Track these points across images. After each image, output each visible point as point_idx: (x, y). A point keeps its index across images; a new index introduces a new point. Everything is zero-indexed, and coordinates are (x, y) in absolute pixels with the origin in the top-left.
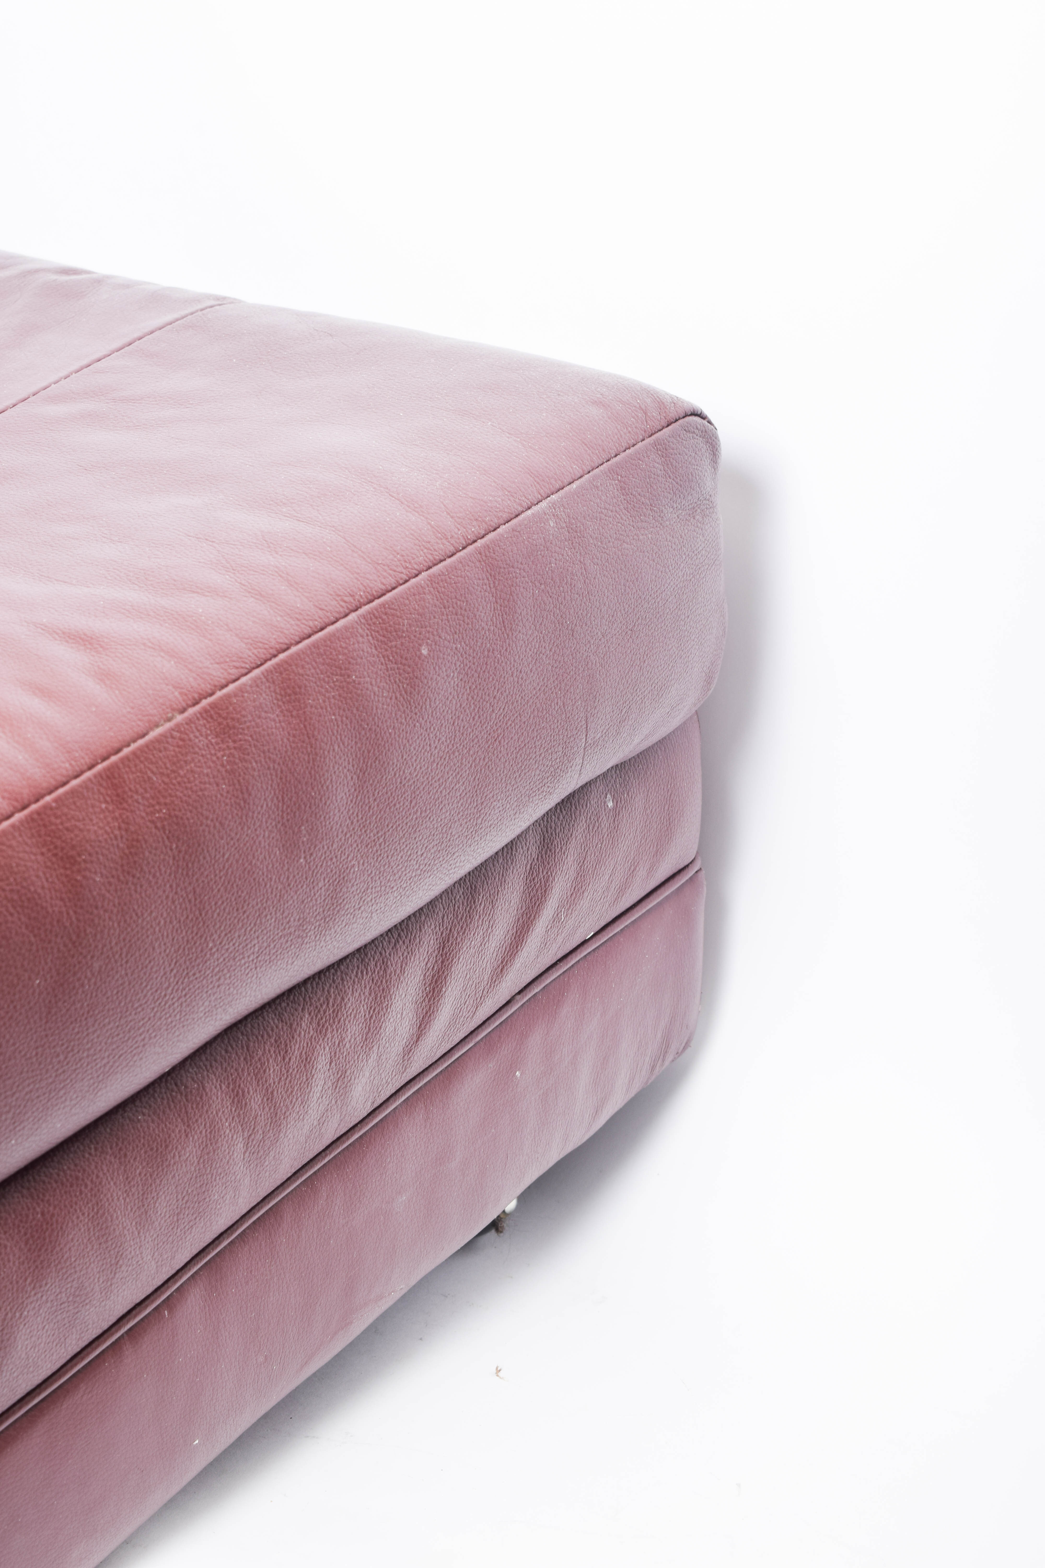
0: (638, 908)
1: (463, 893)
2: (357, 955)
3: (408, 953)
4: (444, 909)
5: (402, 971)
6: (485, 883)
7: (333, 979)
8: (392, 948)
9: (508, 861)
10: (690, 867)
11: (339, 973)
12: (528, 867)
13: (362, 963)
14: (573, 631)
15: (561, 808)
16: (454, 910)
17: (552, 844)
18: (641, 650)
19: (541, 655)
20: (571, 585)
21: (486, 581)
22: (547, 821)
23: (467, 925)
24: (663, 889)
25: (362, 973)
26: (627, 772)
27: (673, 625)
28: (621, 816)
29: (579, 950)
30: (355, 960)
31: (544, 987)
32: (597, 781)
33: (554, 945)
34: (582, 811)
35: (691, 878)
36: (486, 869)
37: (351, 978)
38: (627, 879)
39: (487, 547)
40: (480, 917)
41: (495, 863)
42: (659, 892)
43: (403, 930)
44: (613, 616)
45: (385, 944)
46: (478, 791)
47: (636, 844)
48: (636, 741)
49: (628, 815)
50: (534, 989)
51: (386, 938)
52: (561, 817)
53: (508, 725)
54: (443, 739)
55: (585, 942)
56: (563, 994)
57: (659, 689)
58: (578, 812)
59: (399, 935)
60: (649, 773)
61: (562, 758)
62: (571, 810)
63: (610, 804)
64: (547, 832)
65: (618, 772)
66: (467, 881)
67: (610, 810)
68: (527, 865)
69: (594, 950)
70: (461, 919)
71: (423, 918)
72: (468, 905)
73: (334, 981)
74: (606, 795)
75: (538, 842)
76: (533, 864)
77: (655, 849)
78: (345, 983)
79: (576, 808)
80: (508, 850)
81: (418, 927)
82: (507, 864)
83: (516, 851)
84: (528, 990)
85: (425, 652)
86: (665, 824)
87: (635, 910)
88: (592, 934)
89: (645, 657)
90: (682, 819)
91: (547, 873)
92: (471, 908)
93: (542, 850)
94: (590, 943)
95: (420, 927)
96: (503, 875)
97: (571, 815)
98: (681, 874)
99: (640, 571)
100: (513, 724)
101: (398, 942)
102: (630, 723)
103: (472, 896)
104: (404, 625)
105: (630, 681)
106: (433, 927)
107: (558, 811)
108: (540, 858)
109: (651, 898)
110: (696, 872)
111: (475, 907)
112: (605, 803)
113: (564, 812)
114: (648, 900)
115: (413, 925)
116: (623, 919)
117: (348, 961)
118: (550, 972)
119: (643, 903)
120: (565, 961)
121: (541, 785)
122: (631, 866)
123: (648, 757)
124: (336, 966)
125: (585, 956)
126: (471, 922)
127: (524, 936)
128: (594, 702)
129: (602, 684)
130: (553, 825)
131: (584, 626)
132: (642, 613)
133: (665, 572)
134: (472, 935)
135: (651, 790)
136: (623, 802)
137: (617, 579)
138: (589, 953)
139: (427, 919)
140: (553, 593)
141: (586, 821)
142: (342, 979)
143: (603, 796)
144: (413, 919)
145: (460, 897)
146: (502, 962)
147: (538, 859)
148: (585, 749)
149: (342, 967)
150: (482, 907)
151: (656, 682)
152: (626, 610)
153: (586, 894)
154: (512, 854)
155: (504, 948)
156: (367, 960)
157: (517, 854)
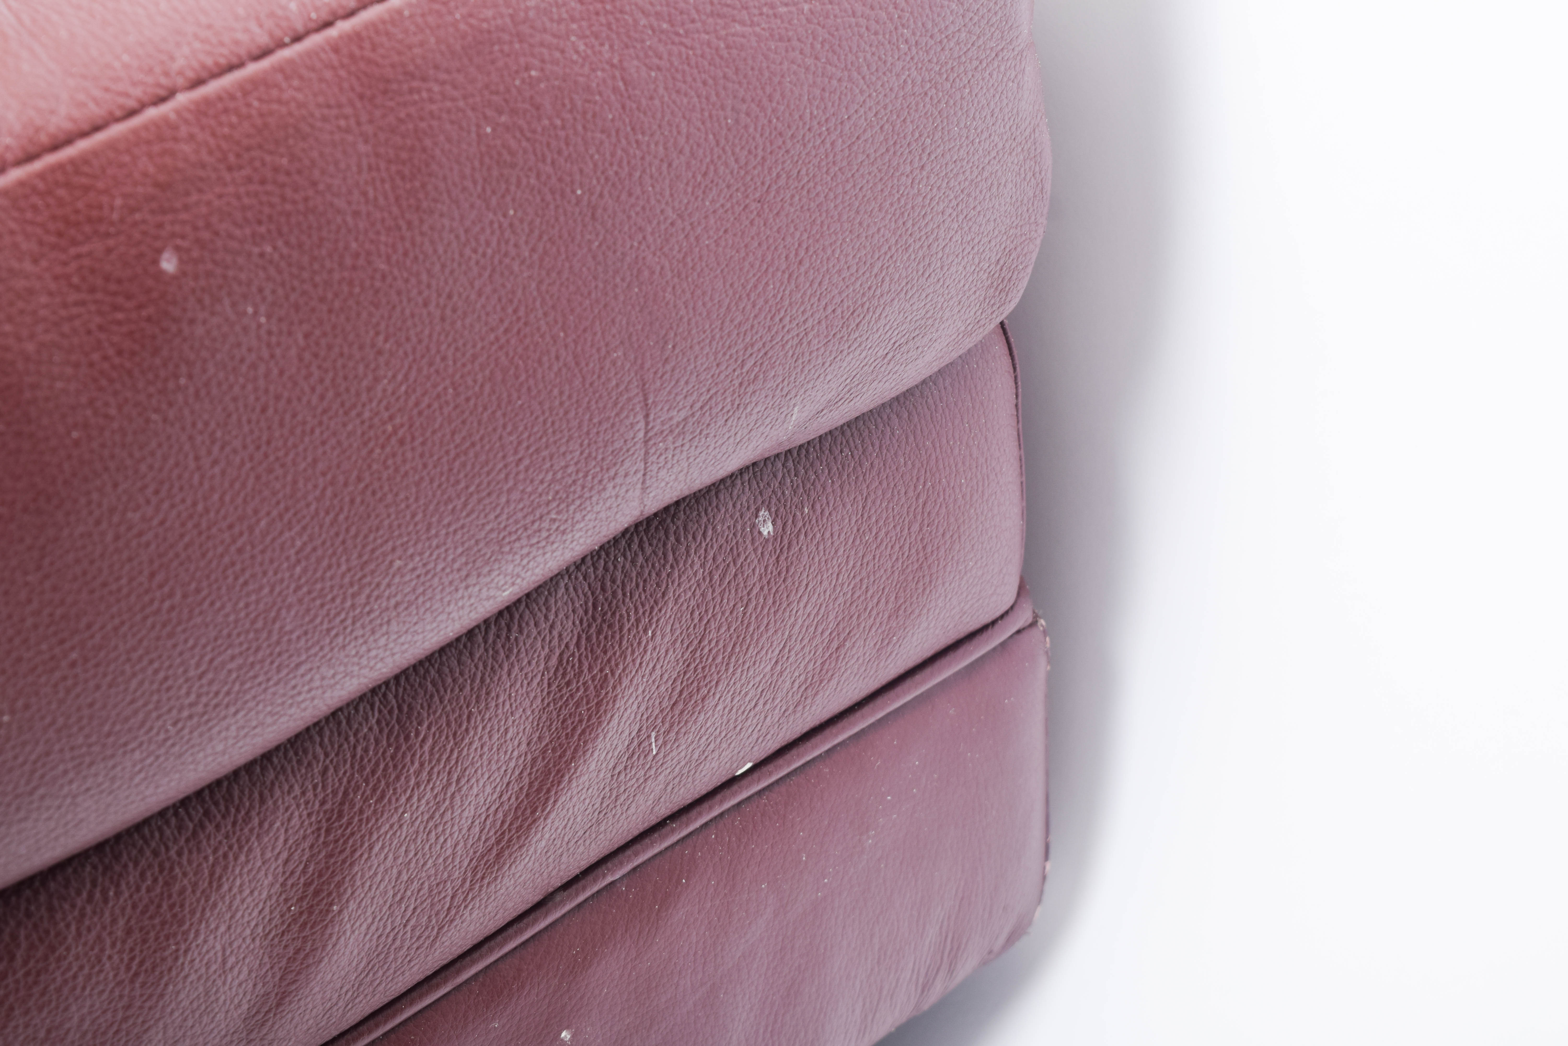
0: (866, 710)
1: (378, 722)
2: (95, 859)
3: (231, 847)
4: (327, 755)
5: (215, 881)
6: (436, 699)
7: (27, 909)
8: (187, 841)
9: (497, 652)
10: (997, 627)
11: (42, 898)
12: (554, 661)
13: (104, 874)
14: (594, 209)
15: (641, 541)
16: (353, 756)
17: (614, 614)
18: (789, 239)
19: (507, 261)
20: (584, 113)
21: (348, 110)
22: (606, 569)
23: (388, 785)
24: (928, 671)
25: (104, 892)
26: (812, 465)
27: (880, 187)
28: (795, 549)
29: (719, 797)
30: (88, 868)
31: (634, 869)
32: (733, 485)
33: (640, 798)
34: (693, 546)
35: (1003, 645)
36: (439, 672)
37: (73, 906)
38: (823, 664)
39: (356, 37)
40: (422, 765)
41: (465, 658)
42: (918, 677)
43: (216, 804)
44: (705, 174)
45: (168, 832)
46: (349, 543)
47: (841, 600)
48: (796, 415)
49: (813, 547)
50: (604, 876)
51: (173, 821)
52: (640, 559)
53: (423, 405)
54: (237, 443)
55: (732, 781)
56: (679, 881)
57: (847, 315)
58: (683, 549)
59: (207, 813)
60: (867, 464)
61: (582, 464)
62: (665, 545)
63: (767, 529)
64: (603, 589)
65: (790, 464)
66: (390, 696)
67: (767, 541)
68: (548, 658)
69: (760, 793)
70: (373, 772)
71: (271, 775)
72: (389, 745)
73: (29, 915)
74: (758, 510)
75: (581, 612)
76: (565, 656)
77: (890, 606)
78: (59, 916)
79: (678, 540)
80: (499, 629)
81: (256, 795)
82: (494, 658)
83: (521, 632)
84: (590, 878)
85: (169, 264)
86: (914, 558)
87: (858, 714)
88: (749, 765)
89: (802, 253)
90: (957, 547)
91: (601, 670)
92: (397, 749)
93: (589, 626)
94: (745, 782)
95: (261, 795)
96: (482, 680)
97: (665, 555)
98: (976, 641)
99: (776, 80)
100: (436, 405)
101: (203, 827)
102: (770, 384)
103: (402, 727)
104: (112, 208)
105: (761, 302)
106: (297, 791)
107: (635, 546)
108: (583, 642)
109: (898, 690)
110: (1019, 632)
111: (409, 749)
112: (753, 526)
113: (648, 550)
114: (892, 694)
115: (242, 792)
116: (827, 732)
117: (70, 870)
118: (647, 841)
119: (879, 701)
120: (684, 818)
121: (530, 518)
122: (831, 641)
123: (866, 434)
124: (37, 884)
125: (739, 804)
126: (398, 778)
127: (548, 791)
128: (663, 349)
129: (683, 312)
130: (619, 575)
131: (624, 197)
132: (788, 165)
133: (850, 79)
134: (403, 799)
135: (873, 496)
136: (800, 524)
137: (714, 98)
138: (749, 798)
139: (282, 777)
140: (534, 132)
141: (703, 565)
142: (51, 909)
143: (749, 515)
144: (244, 778)
145: (371, 729)
146: (498, 842)
147: (578, 645)
148: (646, 442)
149: (52, 885)
150: (426, 748)
151: (838, 300)
152: (743, 161)
153: (710, 702)
154: (508, 638)
155: (500, 815)
156: (117, 868)
157: (522, 638)
